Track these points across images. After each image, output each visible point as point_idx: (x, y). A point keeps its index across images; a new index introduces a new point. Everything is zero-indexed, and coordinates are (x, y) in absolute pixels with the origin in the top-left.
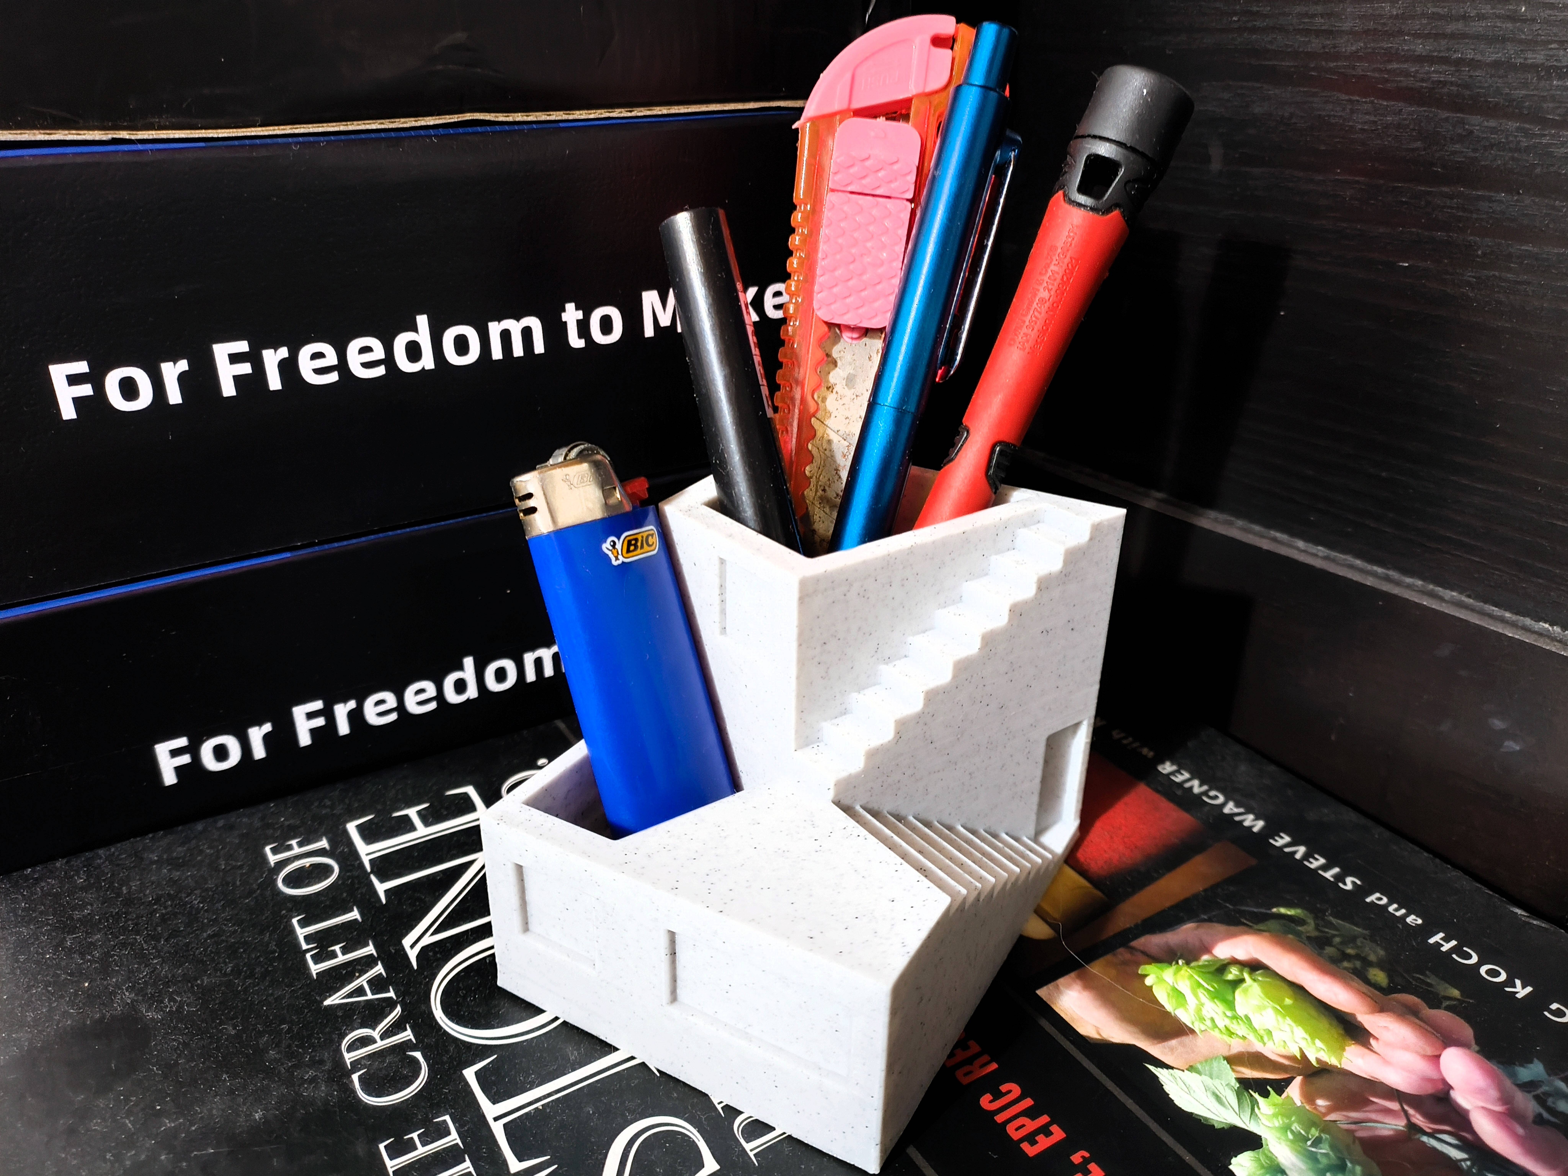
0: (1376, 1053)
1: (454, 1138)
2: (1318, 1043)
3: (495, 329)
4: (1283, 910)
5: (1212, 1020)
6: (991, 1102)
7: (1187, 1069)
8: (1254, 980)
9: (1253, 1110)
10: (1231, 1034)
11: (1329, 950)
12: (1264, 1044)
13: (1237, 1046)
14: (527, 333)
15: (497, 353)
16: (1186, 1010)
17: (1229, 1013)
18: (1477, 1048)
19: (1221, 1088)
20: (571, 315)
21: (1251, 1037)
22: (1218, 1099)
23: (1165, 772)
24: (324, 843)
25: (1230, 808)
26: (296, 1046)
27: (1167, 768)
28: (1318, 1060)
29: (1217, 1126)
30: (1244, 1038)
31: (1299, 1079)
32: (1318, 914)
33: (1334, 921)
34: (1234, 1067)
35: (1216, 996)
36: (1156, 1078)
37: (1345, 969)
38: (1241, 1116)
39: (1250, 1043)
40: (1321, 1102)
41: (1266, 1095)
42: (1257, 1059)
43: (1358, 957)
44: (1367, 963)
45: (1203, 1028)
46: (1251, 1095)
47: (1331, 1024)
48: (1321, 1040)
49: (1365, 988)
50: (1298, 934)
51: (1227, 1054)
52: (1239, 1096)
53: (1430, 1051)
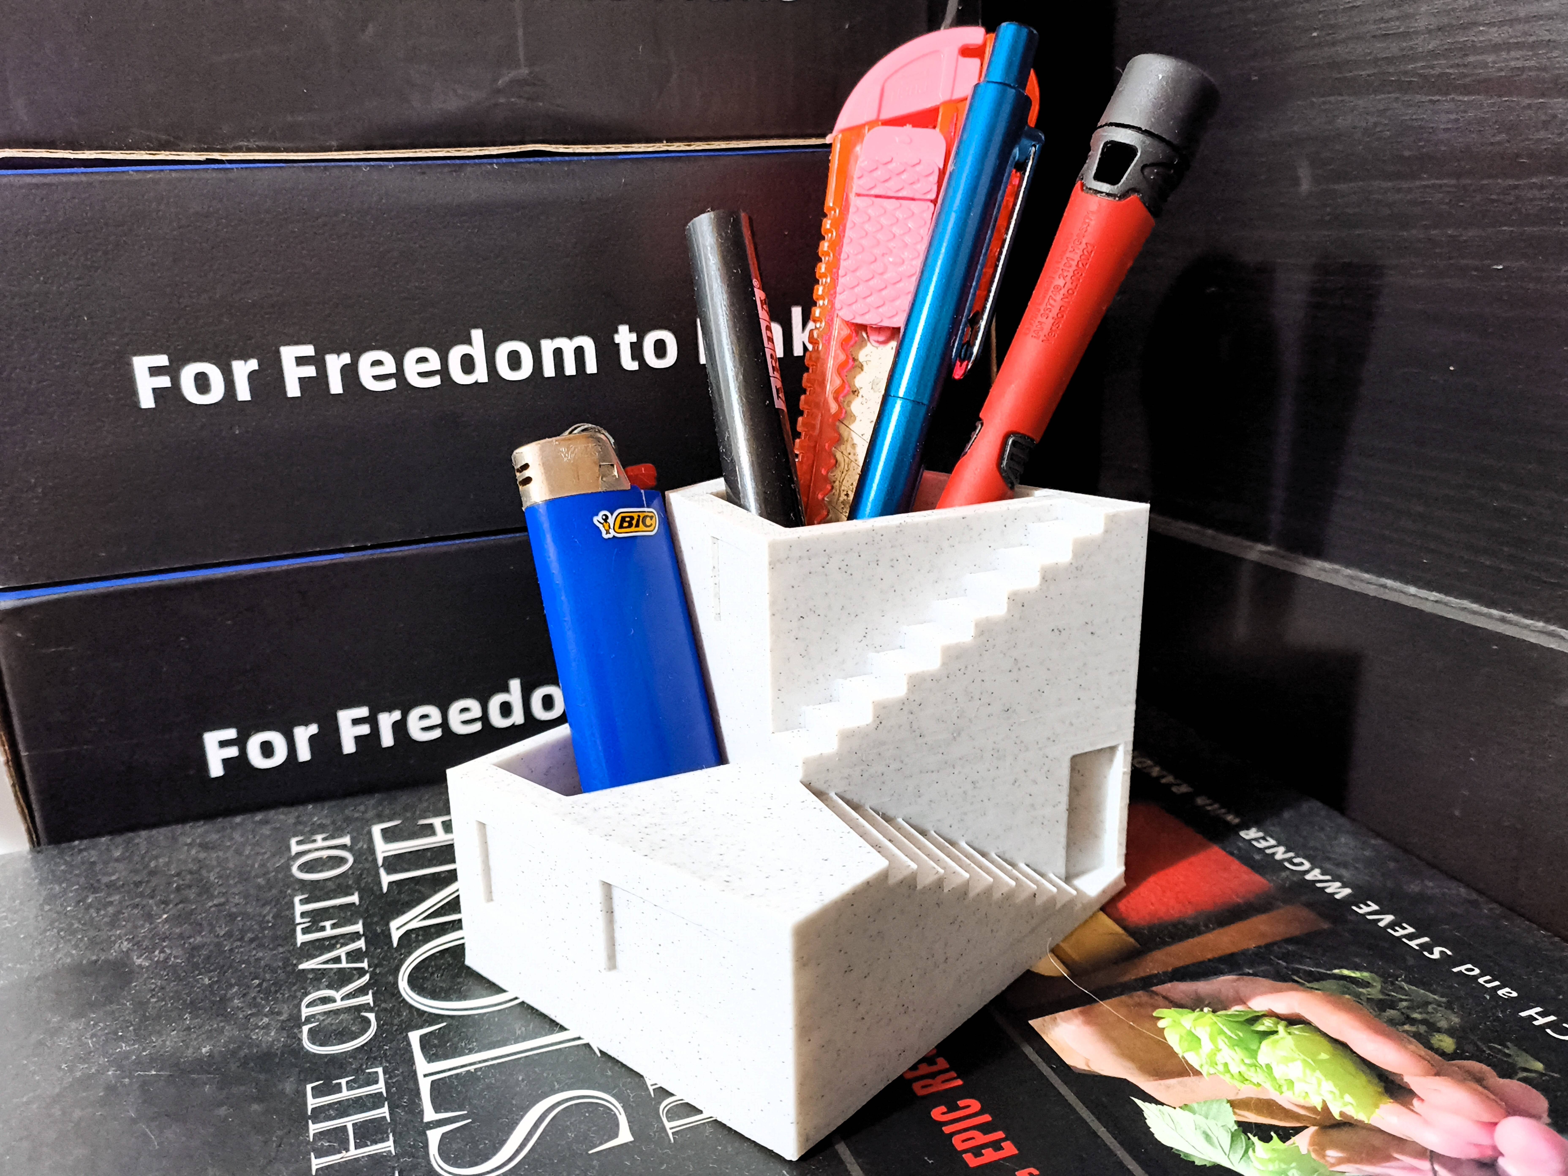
0: (1417, 1113)
1: (380, 1087)
2: (1348, 1098)
3: (548, 346)
4: (1347, 972)
5: (1226, 1064)
6: (943, 1113)
7: (1181, 1107)
8: (1290, 1033)
9: (1246, 1151)
11: (1391, 1013)
13: (1247, 1092)
14: (579, 352)
15: (549, 371)
16: (1198, 1052)
17: (1248, 1061)
18: (1548, 1120)
19: (1214, 1129)
20: (624, 337)
21: (1268, 1085)
23: (1247, 837)
24: (346, 840)
25: (1315, 875)
26: (261, 998)
27: (1251, 834)
28: (1342, 1114)
29: (1198, 1163)
30: (1259, 1084)
31: (1312, 1129)
32: (1388, 979)
33: (1406, 986)
34: (1237, 1111)
35: (1239, 1043)
36: (1140, 1112)
37: (1407, 1033)
38: (1230, 1156)
39: (1265, 1090)
40: (1333, 1154)
41: (1267, 1139)
42: (1269, 1106)
43: (1424, 1022)
44: (1434, 1028)
45: (1212, 1071)
46: (1249, 1139)
47: (1369, 1081)
48: (1352, 1095)
49: (1423, 1051)
50: (1358, 996)
51: (1232, 1098)
52: (1234, 1137)
53: (1487, 1117)
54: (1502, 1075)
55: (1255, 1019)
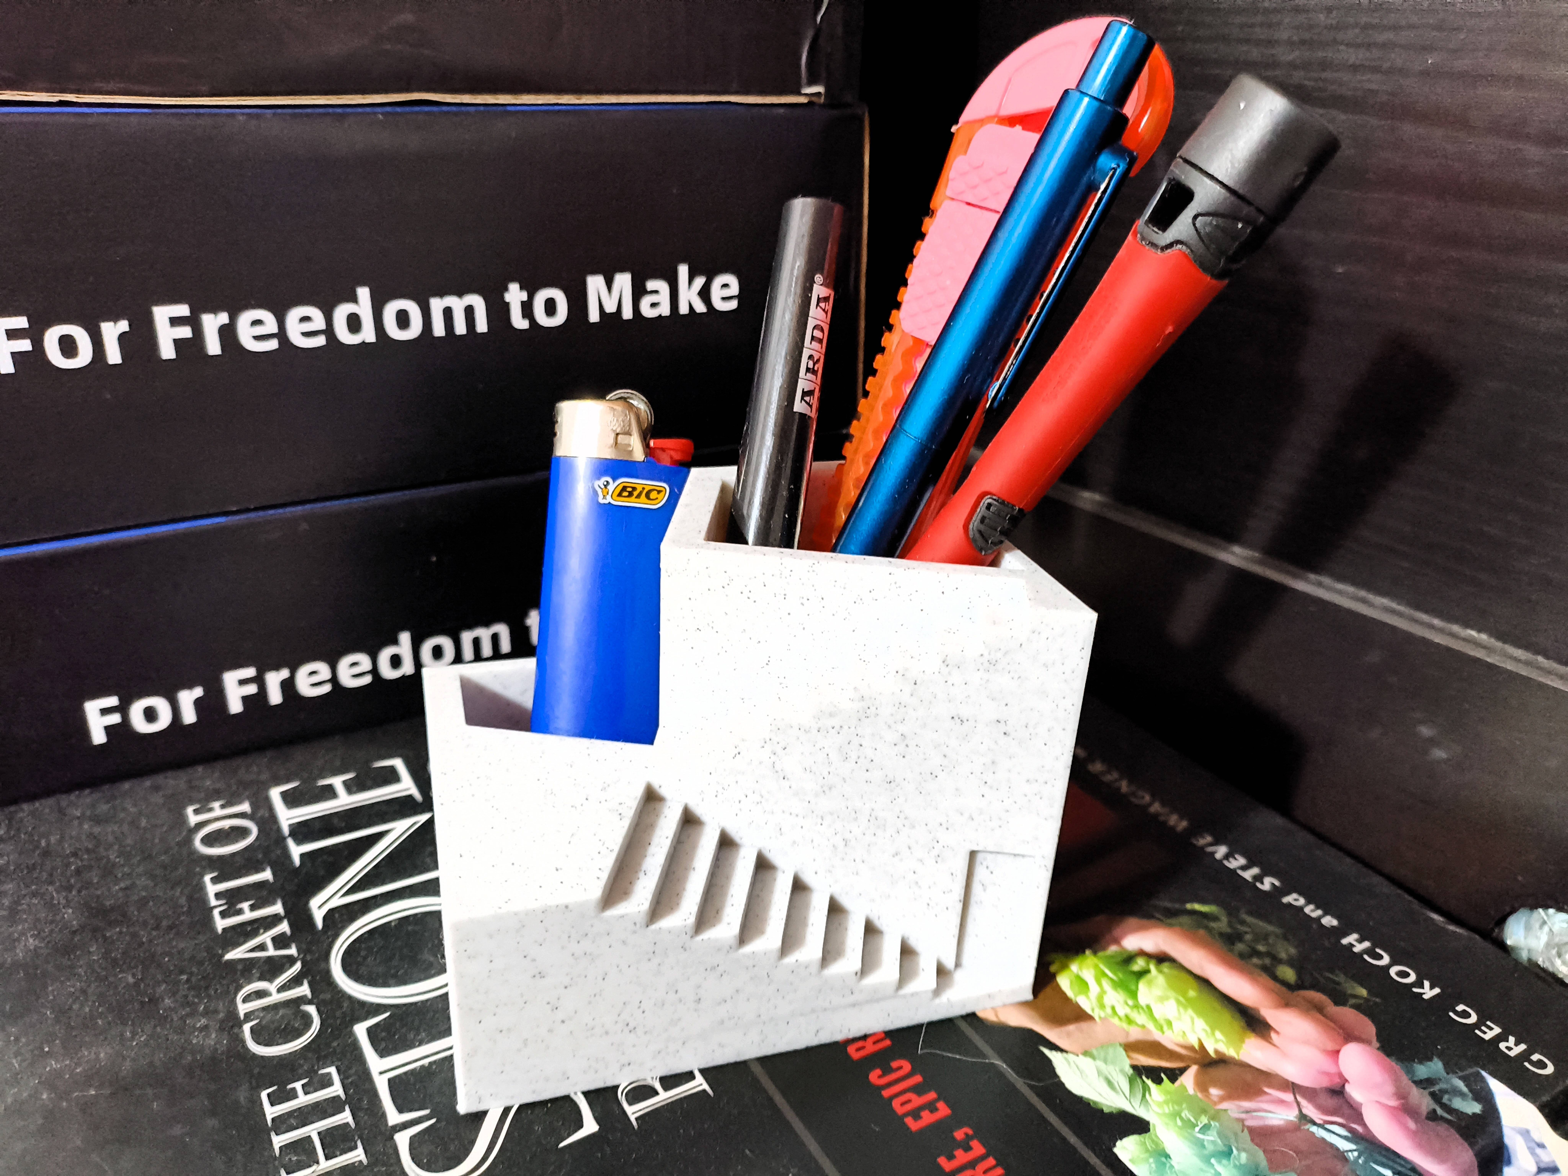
0: (1274, 1045)
1: (337, 1089)
2: (1218, 1034)
3: (437, 305)
4: (1197, 907)
5: (1113, 1008)
6: (880, 1077)
7: (1082, 1054)
8: (1161, 972)
9: (1144, 1096)
11: (1240, 947)
12: (1163, 1033)
13: (1135, 1034)
14: (469, 311)
15: (439, 330)
16: (1088, 997)
17: (1130, 1002)
18: (1378, 1045)
19: (1114, 1074)
20: (515, 295)
21: (1151, 1026)
22: (1110, 1083)
23: (1094, 771)
24: (245, 807)
25: (1156, 808)
26: (193, 996)
27: (1097, 768)
29: (1106, 1110)
30: (1143, 1026)
31: (1194, 1069)
32: (1232, 913)
33: (1249, 919)
34: (1130, 1054)
37: (1256, 966)
38: (1132, 1100)
39: (1149, 1032)
40: (1215, 1092)
41: (1158, 1081)
42: (1154, 1048)
43: (1268, 954)
44: (1277, 960)
45: (1103, 1015)
46: (1144, 1082)
47: (1233, 1017)
48: (1221, 1031)
49: (1271, 983)
50: (1209, 930)
51: (1123, 1040)
52: (1131, 1081)
53: (1330, 1046)
54: (1337, 1003)
55: (1129, 959)
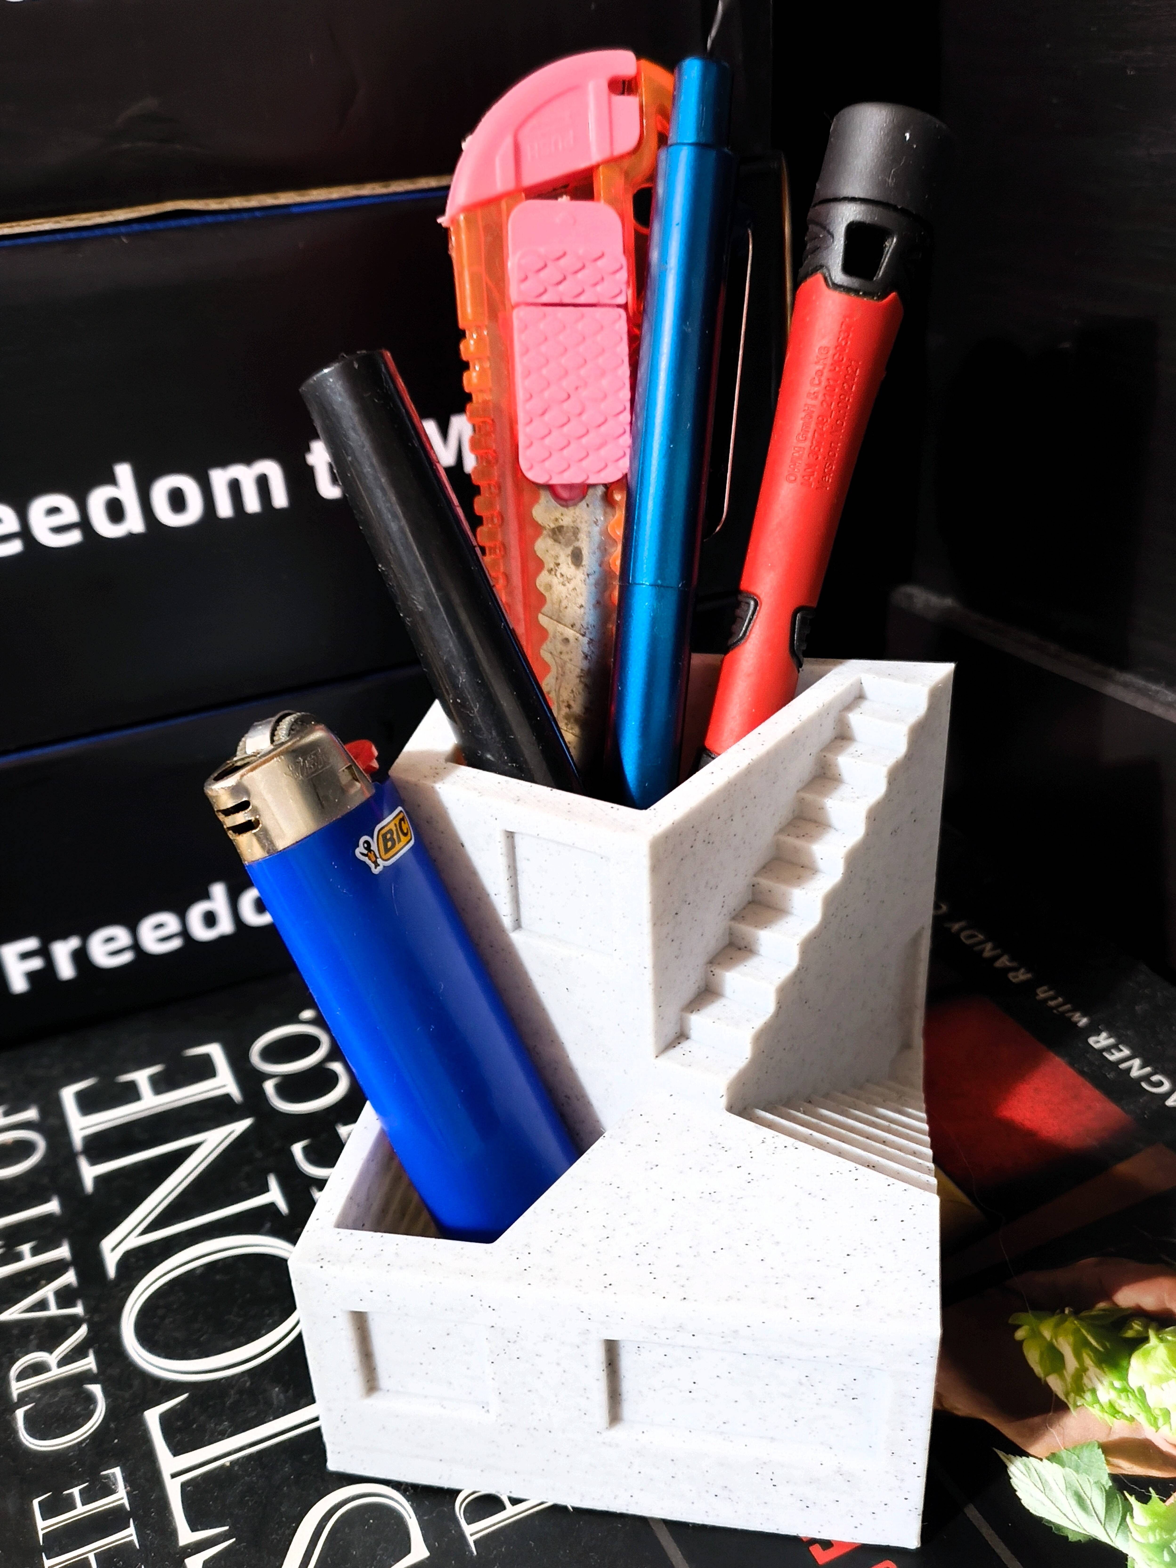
1: (120, 1497)
3: (219, 478)
7: (1048, 1459)
10: (1115, 1411)
13: (1120, 1430)
14: (262, 481)
15: (224, 508)
17: (1117, 1385)
20: (319, 456)
23: (1097, 1046)
24: (32, 1113)
27: (1101, 1041)
34: (1110, 1459)
35: (1105, 1356)
36: (1004, 1468)
39: (1139, 1427)
41: (1144, 1499)
51: (1104, 1439)
55: (1121, 1320)
